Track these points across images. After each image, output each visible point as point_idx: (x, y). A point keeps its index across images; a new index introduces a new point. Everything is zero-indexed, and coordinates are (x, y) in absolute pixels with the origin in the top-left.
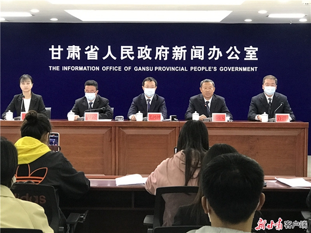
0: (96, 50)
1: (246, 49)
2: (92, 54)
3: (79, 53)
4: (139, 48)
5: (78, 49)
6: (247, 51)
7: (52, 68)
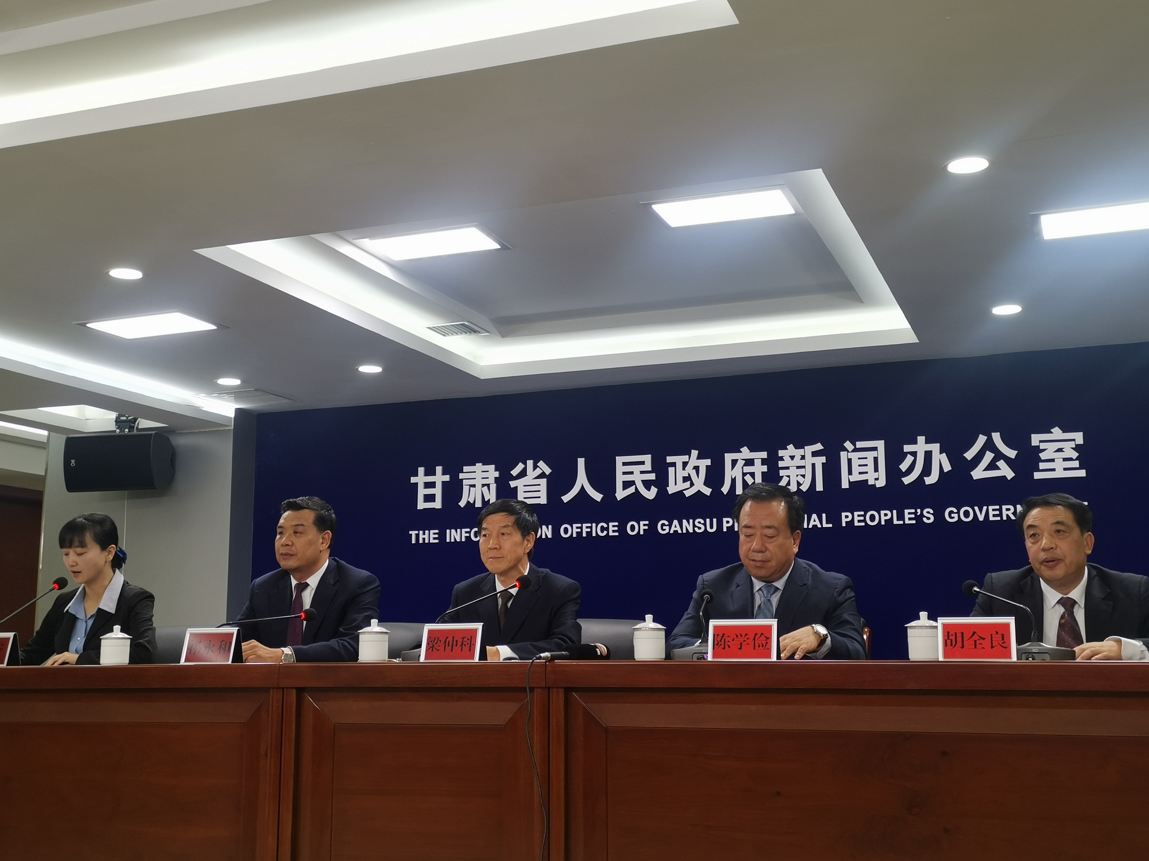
0: (542, 475)
1: (1035, 439)
2: (531, 486)
3: (493, 487)
6: (1042, 446)
7: (417, 536)
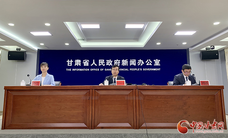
2: (86, 63)
3: (80, 63)
4: (107, 60)
5: (80, 61)
6: (155, 61)
7: (68, 70)
